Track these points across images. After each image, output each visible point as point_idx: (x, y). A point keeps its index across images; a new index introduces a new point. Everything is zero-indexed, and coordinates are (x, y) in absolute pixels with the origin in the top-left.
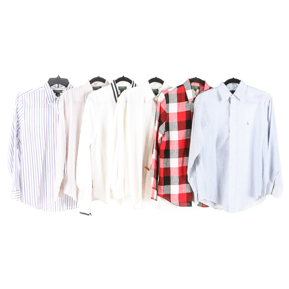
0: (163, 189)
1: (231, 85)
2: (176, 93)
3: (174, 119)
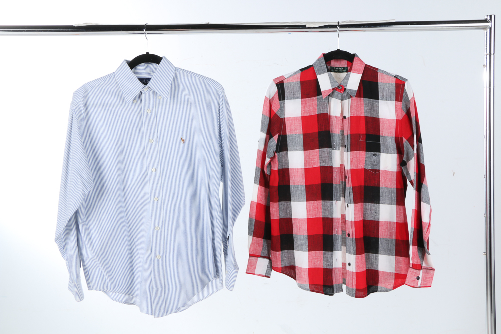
0: (280, 257)
2: (299, 80)
3: (295, 129)
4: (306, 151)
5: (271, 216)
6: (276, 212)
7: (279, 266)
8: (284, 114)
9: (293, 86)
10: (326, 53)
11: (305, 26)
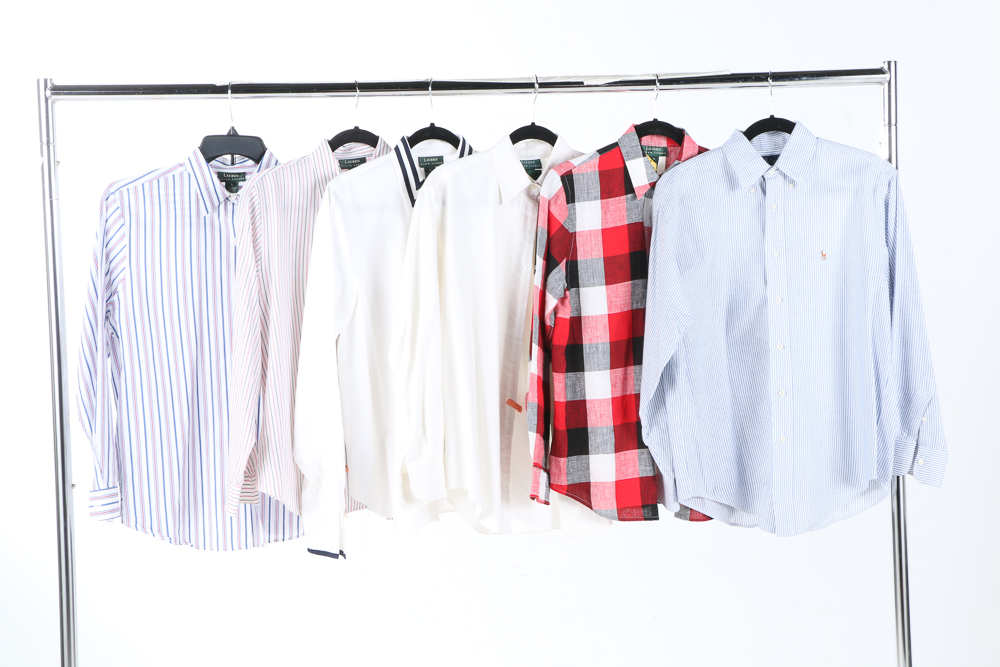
0: (568, 468)
1: (765, 140)
2: (597, 170)
3: (592, 251)
4: (611, 286)
5: (556, 397)
6: (561, 392)
7: (564, 481)
8: (574, 226)
9: (588, 180)
10: (639, 123)
11: (582, 83)
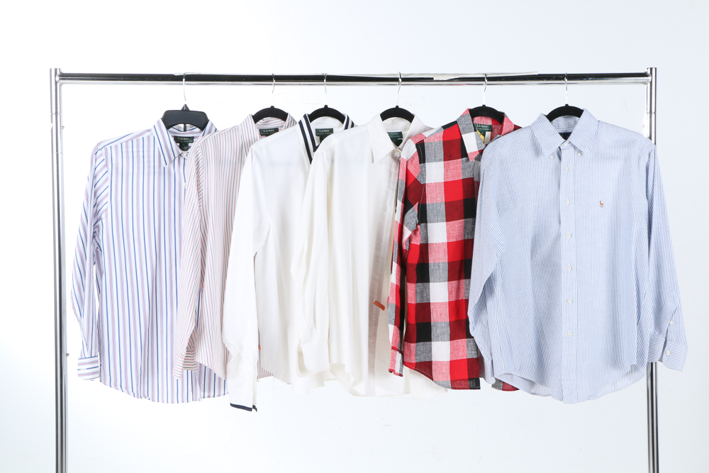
0: (416, 351)
1: (561, 121)
2: (442, 140)
3: (437, 197)
4: (449, 223)
5: (409, 300)
6: (412, 297)
7: (413, 360)
8: (424, 179)
9: (435, 147)
10: (472, 108)
11: (432, 78)
